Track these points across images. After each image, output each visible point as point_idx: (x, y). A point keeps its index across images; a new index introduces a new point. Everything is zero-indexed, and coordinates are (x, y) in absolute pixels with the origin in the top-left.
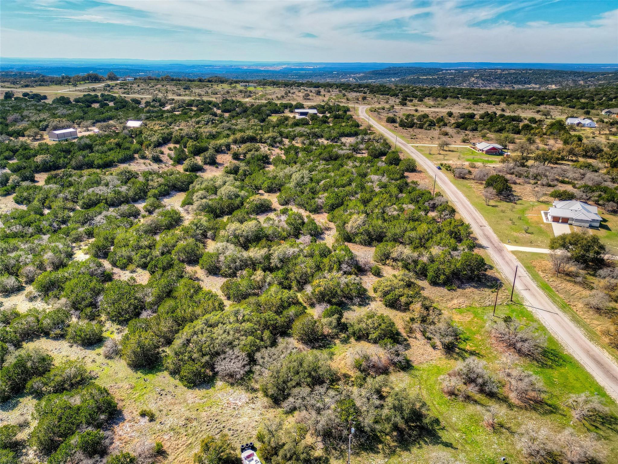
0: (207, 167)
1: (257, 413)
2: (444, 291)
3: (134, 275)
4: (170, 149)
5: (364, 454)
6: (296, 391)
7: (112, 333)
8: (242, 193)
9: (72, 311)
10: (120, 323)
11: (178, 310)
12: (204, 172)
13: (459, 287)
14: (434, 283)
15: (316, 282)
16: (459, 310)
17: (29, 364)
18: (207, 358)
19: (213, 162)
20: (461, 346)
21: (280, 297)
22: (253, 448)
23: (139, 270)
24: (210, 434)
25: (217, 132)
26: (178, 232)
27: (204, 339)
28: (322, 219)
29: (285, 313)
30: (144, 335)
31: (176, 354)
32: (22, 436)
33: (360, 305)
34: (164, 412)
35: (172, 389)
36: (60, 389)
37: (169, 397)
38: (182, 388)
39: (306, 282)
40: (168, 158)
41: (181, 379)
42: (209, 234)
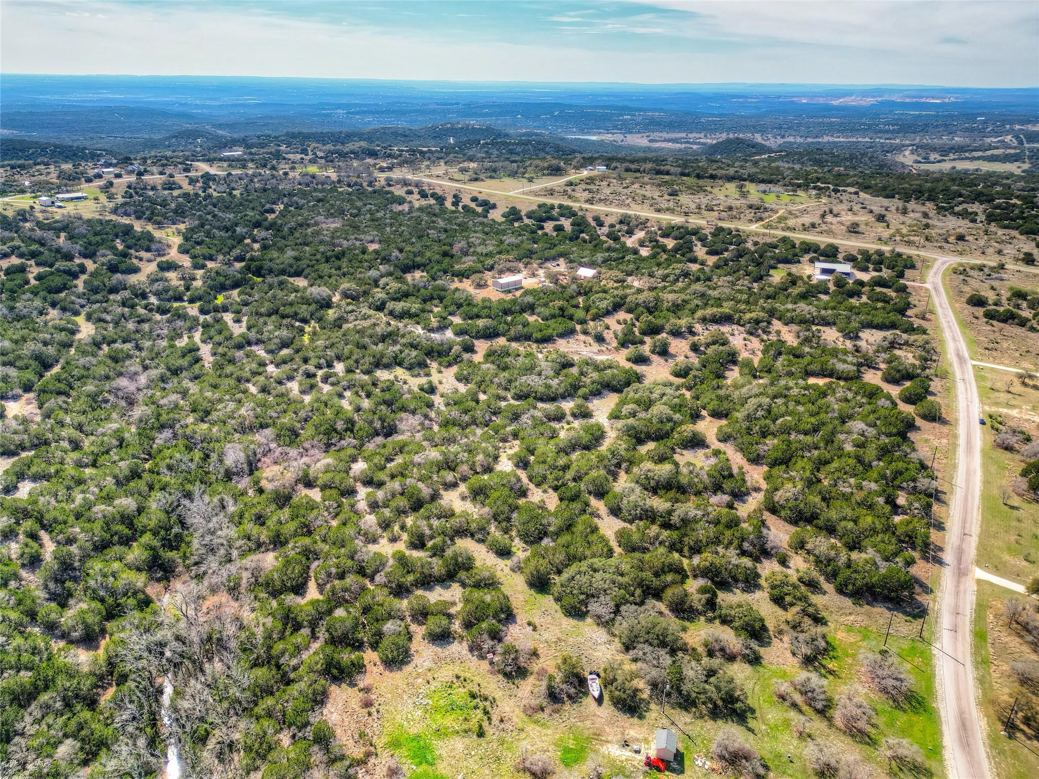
0: (655, 358)
1: (610, 652)
2: (848, 602)
3: (545, 495)
4: (619, 322)
5: (679, 710)
6: (641, 646)
7: (519, 549)
8: (677, 417)
9: (492, 521)
10: (526, 542)
11: (572, 547)
12: (649, 365)
13: (868, 604)
14: (840, 591)
15: (704, 555)
16: (850, 629)
17: (460, 559)
18: (582, 597)
19: (663, 352)
20: (824, 662)
21: (662, 560)
22: (598, 675)
23: (550, 491)
24: (571, 655)
25: (683, 301)
26: (592, 456)
27: (584, 580)
28: (756, 475)
29: (662, 577)
30: (541, 561)
31: (562, 586)
32: (453, 611)
33: (744, 591)
34: (544, 628)
35: (553, 612)
36: (477, 585)
37: (549, 617)
38: (560, 615)
39: (699, 552)
40: (613, 336)
41: (561, 607)
42: (624, 465)
